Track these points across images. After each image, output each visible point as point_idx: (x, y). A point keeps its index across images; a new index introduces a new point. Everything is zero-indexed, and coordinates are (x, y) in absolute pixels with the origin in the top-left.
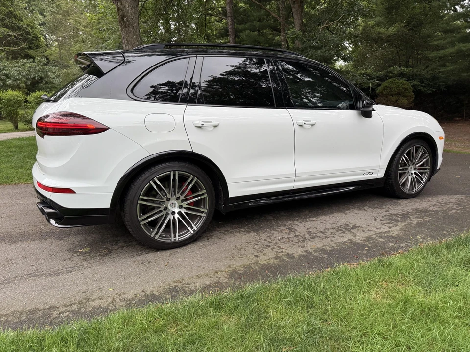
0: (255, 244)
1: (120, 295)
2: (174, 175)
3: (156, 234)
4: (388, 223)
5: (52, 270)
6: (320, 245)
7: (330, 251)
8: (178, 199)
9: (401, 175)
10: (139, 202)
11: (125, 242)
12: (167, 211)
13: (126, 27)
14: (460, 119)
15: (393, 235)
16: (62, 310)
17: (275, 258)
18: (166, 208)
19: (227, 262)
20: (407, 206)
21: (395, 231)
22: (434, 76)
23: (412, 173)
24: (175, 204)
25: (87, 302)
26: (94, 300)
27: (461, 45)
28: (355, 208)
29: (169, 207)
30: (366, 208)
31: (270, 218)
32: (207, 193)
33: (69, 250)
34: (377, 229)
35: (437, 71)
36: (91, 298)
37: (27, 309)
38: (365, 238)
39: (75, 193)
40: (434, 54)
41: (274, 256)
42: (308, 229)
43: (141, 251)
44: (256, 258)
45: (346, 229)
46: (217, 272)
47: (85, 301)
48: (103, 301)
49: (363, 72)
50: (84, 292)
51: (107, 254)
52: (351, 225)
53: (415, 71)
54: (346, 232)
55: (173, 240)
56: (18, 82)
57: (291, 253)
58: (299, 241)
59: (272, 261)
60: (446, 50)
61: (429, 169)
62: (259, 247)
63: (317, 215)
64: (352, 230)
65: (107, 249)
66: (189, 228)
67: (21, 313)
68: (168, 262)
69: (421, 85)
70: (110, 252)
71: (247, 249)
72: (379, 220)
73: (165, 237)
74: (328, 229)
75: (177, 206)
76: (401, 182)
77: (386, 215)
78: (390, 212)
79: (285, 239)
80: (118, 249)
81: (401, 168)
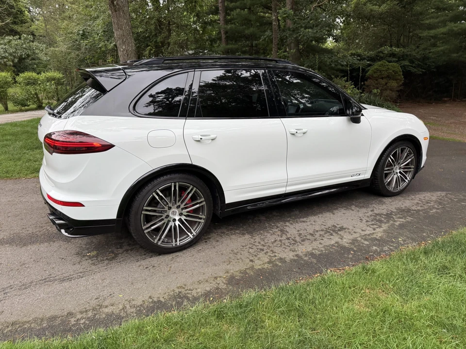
0: (250, 248)
1: (130, 302)
2: (175, 186)
3: (159, 240)
4: (373, 225)
5: (65, 275)
6: (310, 249)
7: (320, 255)
8: (178, 207)
9: (386, 175)
10: (143, 212)
11: (129, 245)
12: (168, 219)
13: (116, 11)
14: (448, 99)
15: (377, 237)
16: (79, 316)
17: (269, 263)
18: (168, 216)
19: (225, 267)
20: (391, 205)
21: (379, 233)
22: (425, 56)
23: (397, 173)
24: (176, 212)
25: (100, 308)
26: (106, 307)
27: (452, 24)
28: (342, 208)
29: (171, 215)
30: (353, 207)
31: (263, 218)
32: (205, 201)
33: (78, 254)
34: (363, 230)
35: (428, 51)
36: (103, 304)
37: (47, 316)
38: (351, 241)
39: (84, 206)
40: (425, 33)
41: (268, 260)
42: (298, 231)
43: (145, 255)
44: (251, 263)
45: (334, 231)
46: (216, 278)
47: (98, 307)
48: (114, 307)
49: (354, 52)
50: (96, 299)
51: (113, 258)
52: (338, 226)
53: (405, 51)
54: (334, 234)
55: (174, 245)
56: (5, 60)
57: (283, 257)
58: (290, 244)
59: (266, 266)
60: (438, 30)
61: (413, 168)
62: (253, 251)
63: (307, 216)
64: (339, 232)
65: (113, 252)
66: (189, 234)
67: (42, 320)
68: (171, 267)
69: (412, 66)
70: (116, 255)
71: (242, 253)
72: (364, 221)
73: (167, 242)
74: (317, 231)
75: (177, 214)
76: (387, 181)
77: (371, 215)
78: (376, 212)
79: (277, 242)
80: (123, 252)
81: (387, 169)
